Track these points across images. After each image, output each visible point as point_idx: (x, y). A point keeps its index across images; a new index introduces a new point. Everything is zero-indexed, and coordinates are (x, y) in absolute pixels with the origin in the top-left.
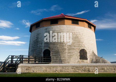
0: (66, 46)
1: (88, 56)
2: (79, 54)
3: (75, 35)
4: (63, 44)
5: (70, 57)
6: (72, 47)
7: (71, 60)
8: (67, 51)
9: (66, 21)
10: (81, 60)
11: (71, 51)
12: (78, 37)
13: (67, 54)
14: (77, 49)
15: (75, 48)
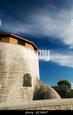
0: (8, 68)
1: (32, 82)
2: (23, 80)
3: (20, 57)
4: (4, 66)
5: (11, 83)
6: (15, 70)
7: (12, 88)
8: (8, 75)
9: (11, 39)
10: (24, 87)
11: (14, 75)
12: (24, 59)
13: (7, 79)
14: (21, 74)
15: (19, 72)
